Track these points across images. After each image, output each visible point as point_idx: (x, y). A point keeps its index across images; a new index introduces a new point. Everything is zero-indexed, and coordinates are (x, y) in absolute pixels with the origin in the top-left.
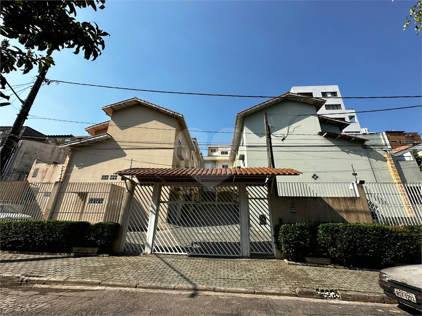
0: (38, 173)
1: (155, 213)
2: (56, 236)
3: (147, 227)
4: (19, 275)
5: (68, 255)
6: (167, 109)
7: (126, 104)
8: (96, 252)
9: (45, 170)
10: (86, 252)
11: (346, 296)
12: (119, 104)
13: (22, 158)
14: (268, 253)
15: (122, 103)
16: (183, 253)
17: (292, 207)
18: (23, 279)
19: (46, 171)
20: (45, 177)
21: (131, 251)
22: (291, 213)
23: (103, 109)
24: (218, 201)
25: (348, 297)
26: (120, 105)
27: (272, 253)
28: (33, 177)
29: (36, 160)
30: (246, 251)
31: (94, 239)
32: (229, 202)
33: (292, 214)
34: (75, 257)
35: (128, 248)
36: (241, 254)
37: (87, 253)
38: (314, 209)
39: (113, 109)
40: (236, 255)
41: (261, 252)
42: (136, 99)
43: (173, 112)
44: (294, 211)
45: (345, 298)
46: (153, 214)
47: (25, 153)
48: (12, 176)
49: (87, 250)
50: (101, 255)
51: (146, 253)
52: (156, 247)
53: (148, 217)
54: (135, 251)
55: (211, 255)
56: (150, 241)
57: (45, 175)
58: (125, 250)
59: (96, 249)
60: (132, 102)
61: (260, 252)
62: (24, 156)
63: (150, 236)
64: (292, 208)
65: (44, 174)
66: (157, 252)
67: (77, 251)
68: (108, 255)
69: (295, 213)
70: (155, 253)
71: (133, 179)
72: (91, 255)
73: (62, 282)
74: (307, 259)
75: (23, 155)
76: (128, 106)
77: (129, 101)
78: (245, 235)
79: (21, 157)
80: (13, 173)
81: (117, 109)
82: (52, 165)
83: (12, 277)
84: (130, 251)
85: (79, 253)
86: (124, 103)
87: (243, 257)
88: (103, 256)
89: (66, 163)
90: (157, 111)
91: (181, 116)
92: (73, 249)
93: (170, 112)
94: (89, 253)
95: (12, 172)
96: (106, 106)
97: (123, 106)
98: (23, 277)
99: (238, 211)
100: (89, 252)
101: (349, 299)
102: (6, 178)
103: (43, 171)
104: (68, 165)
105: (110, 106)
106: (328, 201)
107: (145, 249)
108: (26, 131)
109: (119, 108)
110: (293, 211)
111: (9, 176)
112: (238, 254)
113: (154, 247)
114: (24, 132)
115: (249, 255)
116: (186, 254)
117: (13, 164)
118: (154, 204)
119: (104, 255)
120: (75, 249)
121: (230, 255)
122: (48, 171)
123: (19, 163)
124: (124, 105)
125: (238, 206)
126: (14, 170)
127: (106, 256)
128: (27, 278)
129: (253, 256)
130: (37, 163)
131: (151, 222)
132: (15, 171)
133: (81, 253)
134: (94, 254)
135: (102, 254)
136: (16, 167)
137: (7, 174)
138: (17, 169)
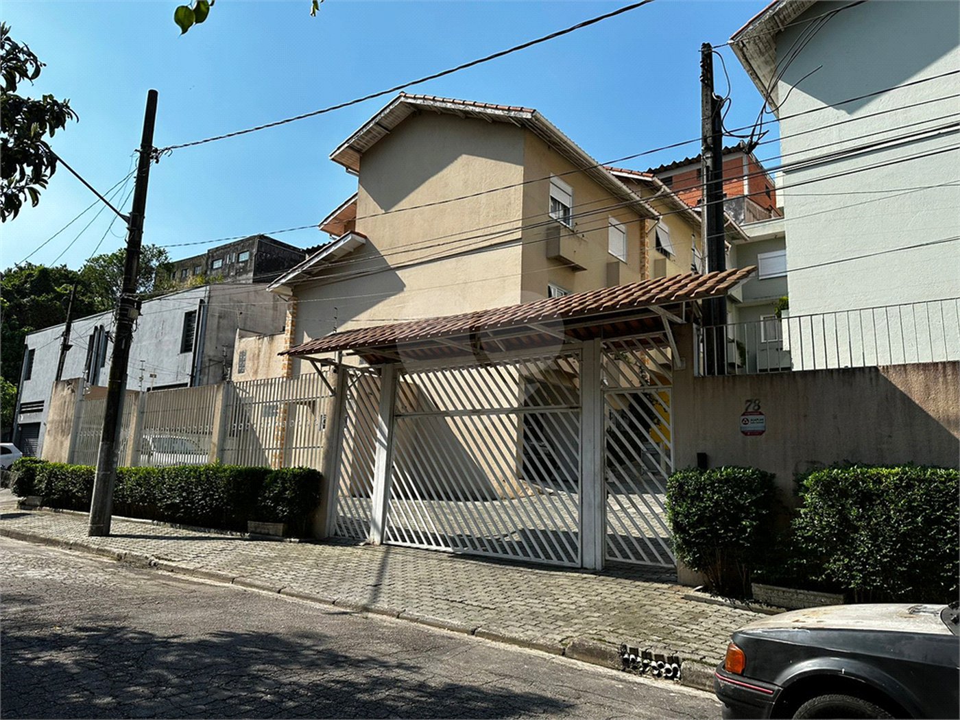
0: (247, 362)
1: (386, 444)
2: (219, 495)
3: (373, 479)
4: (148, 555)
5: (241, 535)
6: (485, 107)
7: (385, 123)
8: (281, 534)
9: (257, 352)
10: (266, 531)
11: (698, 676)
12: (365, 130)
13: (218, 327)
14: (658, 564)
15: (371, 125)
16: (443, 548)
17: (751, 413)
18: (151, 561)
19: (259, 355)
20: (259, 370)
21: (347, 535)
22: (745, 433)
23: (333, 159)
24: (525, 406)
25: (704, 681)
26: (369, 131)
27: (672, 566)
28: (239, 372)
29: (238, 330)
30: (592, 555)
31: (271, 503)
32: (553, 406)
33: (749, 438)
34: (252, 539)
35: (340, 527)
36: (578, 561)
37: (268, 534)
38: (835, 417)
39: (358, 151)
40: (566, 563)
41: (637, 559)
42: (402, 99)
43: (503, 110)
44: (758, 427)
45: (693, 682)
46: (382, 448)
47: (220, 317)
48: (210, 373)
49: (268, 527)
50: (288, 539)
51: (372, 542)
52: (391, 529)
53: (373, 454)
54: (353, 537)
55: (505, 556)
56: (378, 514)
57: (258, 366)
58: (336, 534)
59: (281, 527)
60: (397, 113)
61: (633, 560)
62: (221, 324)
63: (378, 501)
64: (750, 417)
65: (256, 362)
66: (392, 542)
67: (254, 529)
68: (298, 540)
69: (761, 433)
70: (390, 542)
71: (343, 363)
72: (271, 537)
73: (191, 570)
74: (756, 589)
75: (219, 322)
76: (391, 127)
77: (388, 110)
78: (590, 506)
79: (215, 326)
80: (209, 366)
81: (367, 148)
82: (265, 338)
83: (140, 556)
84: (344, 536)
85: (257, 533)
86: (377, 124)
87: (582, 569)
88: (291, 542)
89: (288, 330)
90: (467, 117)
91: (529, 116)
92: (249, 525)
93: (497, 112)
94: (270, 535)
95: (207, 365)
96: (339, 148)
97: (379, 134)
98: (153, 558)
99: (576, 431)
100: (271, 533)
101: (705, 685)
102: (200, 379)
103: (254, 356)
104: (291, 334)
105: (346, 145)
106: (906, 382)
107: (371, 533)
108: (261, 247)
109: (373, 143)
110: (750, 427)
111: (205, 374)
112: (571, 559)
113: (386, 529)
114: (258, 251)
115: (599, 567)
116: (450, 549)
117: (205, 346)
118: (383, 423)
119: (292, 540)
120: (251, 524)
121: (550, 562)
122: (262, 354)
123: (214, 341)
124: (379, 129)
125: (577, 416)
126: (210, 360)
127: (294, 542)
128: (157, 560)
129: (609, 570)
130: (241, 337)
131: (378, 468)
132: (212, 363)
133: (260, 533)
134: (277, 537)
135: (290, 538)
136: (211, 353)
137: (200, 371)
138: (214, 356)
